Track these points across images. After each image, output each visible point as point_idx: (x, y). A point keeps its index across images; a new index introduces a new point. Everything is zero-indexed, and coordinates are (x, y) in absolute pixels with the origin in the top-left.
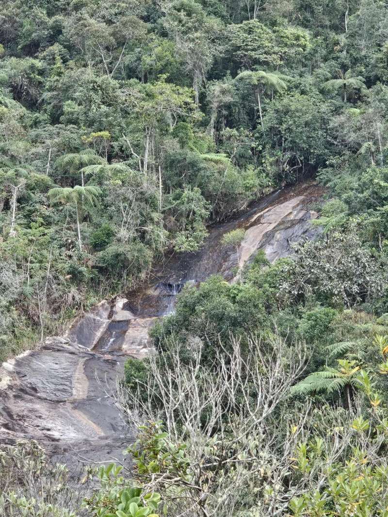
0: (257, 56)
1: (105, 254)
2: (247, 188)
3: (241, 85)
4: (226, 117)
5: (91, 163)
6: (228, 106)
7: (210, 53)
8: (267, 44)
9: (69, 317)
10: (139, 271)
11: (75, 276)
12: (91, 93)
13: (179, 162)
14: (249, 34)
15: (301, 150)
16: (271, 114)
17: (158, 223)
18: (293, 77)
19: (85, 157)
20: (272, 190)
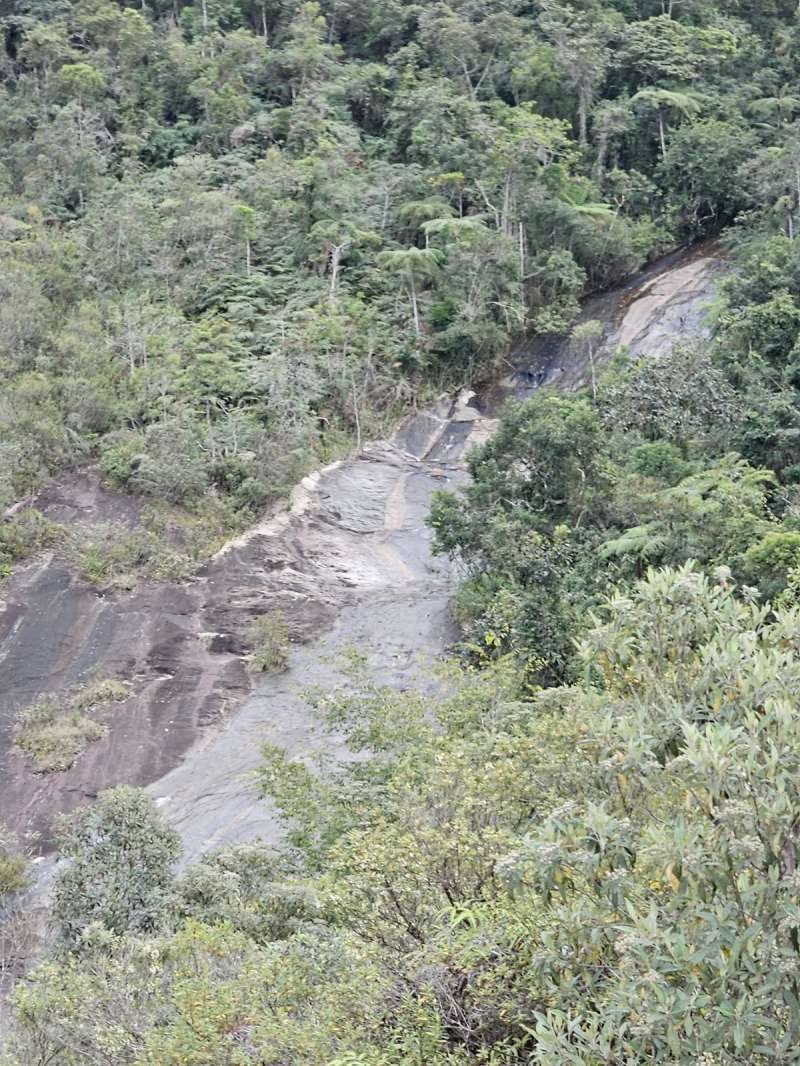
0: (664, 68)
1: (447, 336)
2: (637, 249)
3: (639, 108)
4: (619, 151)
5: (437, 215)
6: (622, 137)
7: (599, 65)
8: (678, 50)
9: (398, 415)
10: (493, 356)
11: (407, 365)
12: (443, 121)
13: (547, 216)
14: (656, 36)
15: (713, 194)
16: (676, 148)
17: (516, 296)
18: (711, 95)
19: (428, 207)
20: (675, 247)
